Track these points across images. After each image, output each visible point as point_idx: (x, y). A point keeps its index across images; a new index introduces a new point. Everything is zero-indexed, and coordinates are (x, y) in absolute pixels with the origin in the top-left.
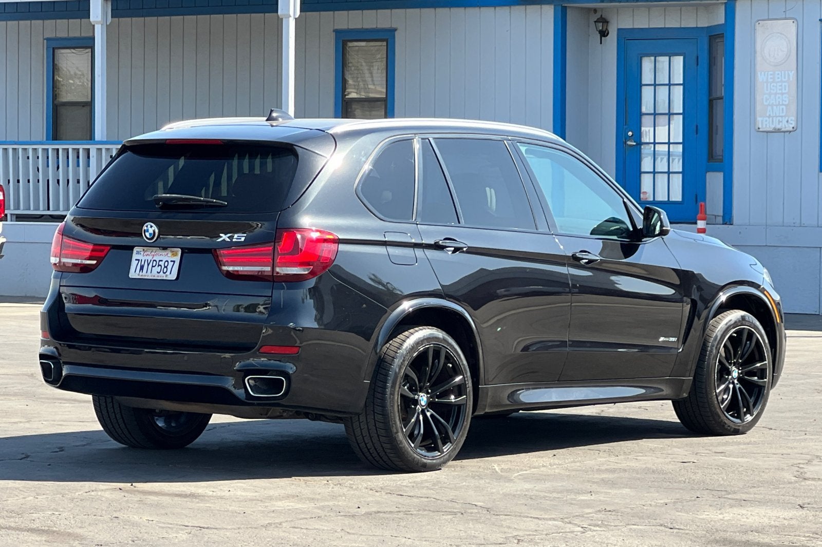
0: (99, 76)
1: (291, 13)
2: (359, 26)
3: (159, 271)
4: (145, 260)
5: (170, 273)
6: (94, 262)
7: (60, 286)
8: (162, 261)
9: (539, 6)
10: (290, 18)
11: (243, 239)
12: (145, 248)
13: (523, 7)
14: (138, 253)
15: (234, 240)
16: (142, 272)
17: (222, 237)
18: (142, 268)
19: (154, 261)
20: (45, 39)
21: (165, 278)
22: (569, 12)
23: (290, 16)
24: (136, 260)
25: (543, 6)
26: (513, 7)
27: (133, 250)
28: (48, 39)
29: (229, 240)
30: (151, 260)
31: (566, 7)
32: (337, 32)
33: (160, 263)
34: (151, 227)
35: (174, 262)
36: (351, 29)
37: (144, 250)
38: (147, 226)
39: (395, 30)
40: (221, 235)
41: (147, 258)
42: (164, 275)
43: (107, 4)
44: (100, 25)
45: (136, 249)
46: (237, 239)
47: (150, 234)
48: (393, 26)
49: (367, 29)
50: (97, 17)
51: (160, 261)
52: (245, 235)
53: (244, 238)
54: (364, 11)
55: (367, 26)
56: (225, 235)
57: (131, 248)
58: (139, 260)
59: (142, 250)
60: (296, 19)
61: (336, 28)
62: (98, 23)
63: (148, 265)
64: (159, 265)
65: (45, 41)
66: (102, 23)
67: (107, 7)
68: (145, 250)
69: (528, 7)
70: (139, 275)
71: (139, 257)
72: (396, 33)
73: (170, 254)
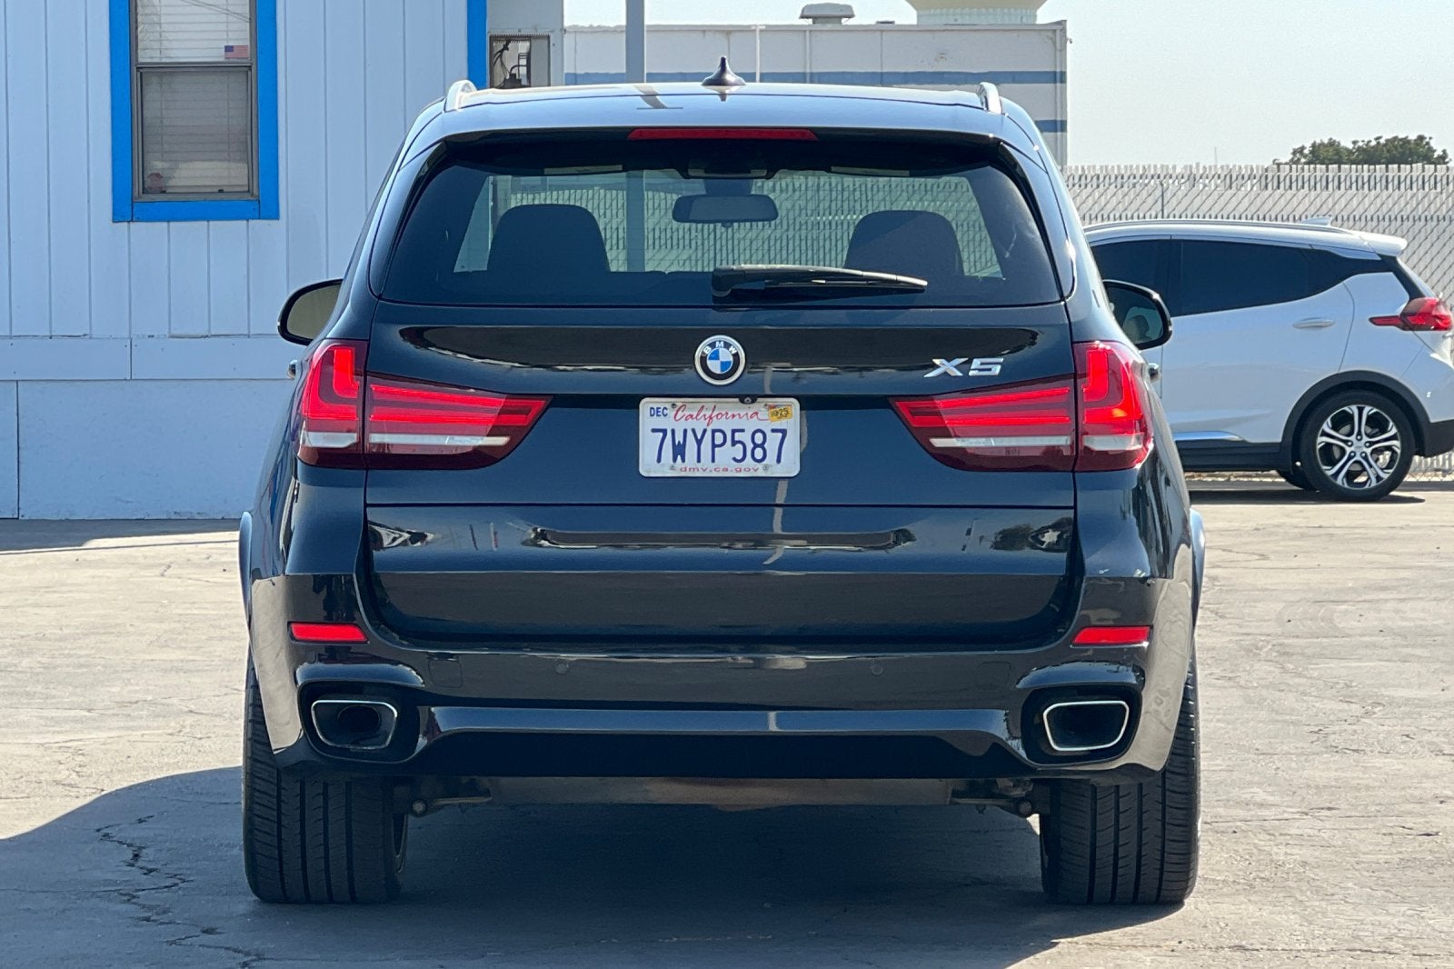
3: (739, 457)
4: (685, 431)
5: (779, 460)
6: (501, 441)
7: (366, 506)
8: (742, 431)
11: (997, 370)
12: (679, 402)
14: (655, 412)
15: (971, 373)
16: (683, 460)
17: (938, 367)
18: (679, 450)
19: (714, 431)
21: (761, 473)
24: (654, 430)
27: (638, 408)
29: (960, 374)
30: (705, 431)
33: (738, 436)
34: (727, 345)
35: (784, 432)
37: (674, 405)
38: (712, 345)
40: (937, 361)
41: (690, 425)
42: (760, 466)
45: (646, 405)
46: (980, 370)
47: (724, 365)
51: (734, 431)
52: (1001, 360)
53: (999, 367)
56: (949, 361)
57: (632, 402)
58: (664, 432)
59: (668, 406)
63: (699, 442)
64: (734, 443)
68: (679, 404)
70: (672, 468)
71: (659, 422)
73: (764, 413)
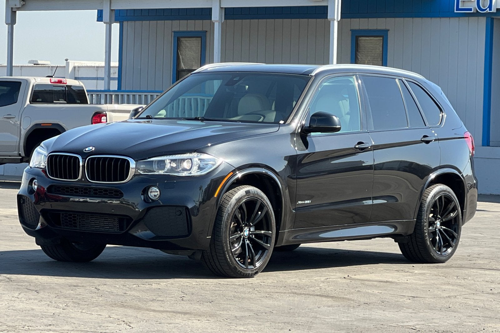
0: (216, 53)
1: (336, 18)
2: (366, 28)
9: (477, 18)
10: (335, 21)
13: (467, 18)
20: (173, 32)
22: (495, 21)
23: (335, 20)
25: (479, 17)
26: (461, 18)
28: (174, 32)
31: (493, 18)
32: (352, 31)
36: (361, 30)
39: (388, 30)
43: (222, 10)
44: (218, 23)
48: (387, 28)
49: (371, 30)
50: (216, 18)
54: (369, 19)
55: (370, 28)
60: (338, 21)
61: (352, 28)
62: (216, 21)
65: (173, 33)
66: (219, 21)
67: (222, 11)
69: (470, 18)
72: (389, 32)
